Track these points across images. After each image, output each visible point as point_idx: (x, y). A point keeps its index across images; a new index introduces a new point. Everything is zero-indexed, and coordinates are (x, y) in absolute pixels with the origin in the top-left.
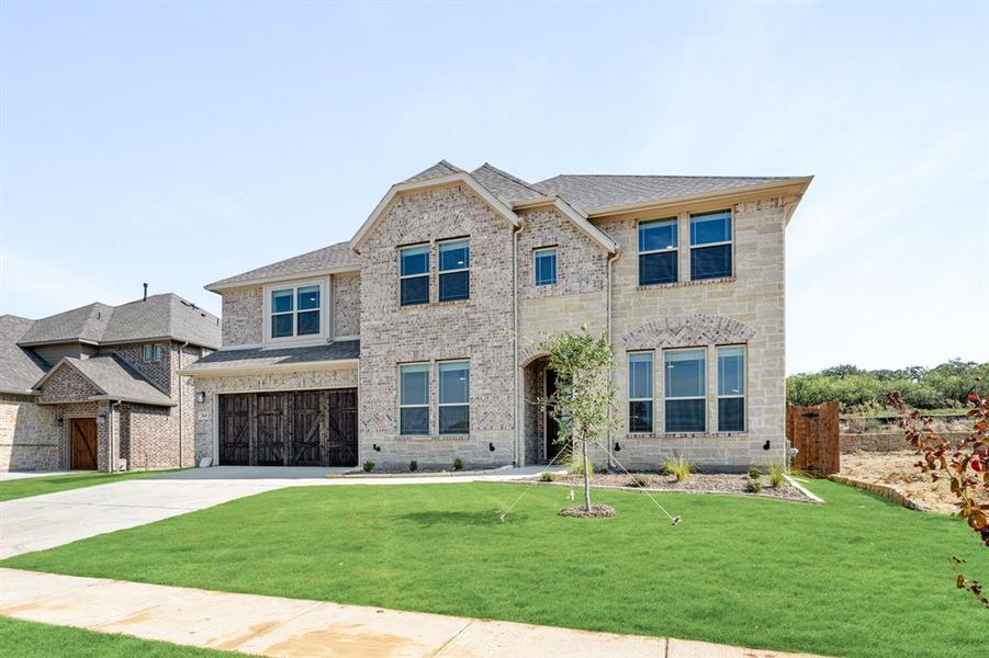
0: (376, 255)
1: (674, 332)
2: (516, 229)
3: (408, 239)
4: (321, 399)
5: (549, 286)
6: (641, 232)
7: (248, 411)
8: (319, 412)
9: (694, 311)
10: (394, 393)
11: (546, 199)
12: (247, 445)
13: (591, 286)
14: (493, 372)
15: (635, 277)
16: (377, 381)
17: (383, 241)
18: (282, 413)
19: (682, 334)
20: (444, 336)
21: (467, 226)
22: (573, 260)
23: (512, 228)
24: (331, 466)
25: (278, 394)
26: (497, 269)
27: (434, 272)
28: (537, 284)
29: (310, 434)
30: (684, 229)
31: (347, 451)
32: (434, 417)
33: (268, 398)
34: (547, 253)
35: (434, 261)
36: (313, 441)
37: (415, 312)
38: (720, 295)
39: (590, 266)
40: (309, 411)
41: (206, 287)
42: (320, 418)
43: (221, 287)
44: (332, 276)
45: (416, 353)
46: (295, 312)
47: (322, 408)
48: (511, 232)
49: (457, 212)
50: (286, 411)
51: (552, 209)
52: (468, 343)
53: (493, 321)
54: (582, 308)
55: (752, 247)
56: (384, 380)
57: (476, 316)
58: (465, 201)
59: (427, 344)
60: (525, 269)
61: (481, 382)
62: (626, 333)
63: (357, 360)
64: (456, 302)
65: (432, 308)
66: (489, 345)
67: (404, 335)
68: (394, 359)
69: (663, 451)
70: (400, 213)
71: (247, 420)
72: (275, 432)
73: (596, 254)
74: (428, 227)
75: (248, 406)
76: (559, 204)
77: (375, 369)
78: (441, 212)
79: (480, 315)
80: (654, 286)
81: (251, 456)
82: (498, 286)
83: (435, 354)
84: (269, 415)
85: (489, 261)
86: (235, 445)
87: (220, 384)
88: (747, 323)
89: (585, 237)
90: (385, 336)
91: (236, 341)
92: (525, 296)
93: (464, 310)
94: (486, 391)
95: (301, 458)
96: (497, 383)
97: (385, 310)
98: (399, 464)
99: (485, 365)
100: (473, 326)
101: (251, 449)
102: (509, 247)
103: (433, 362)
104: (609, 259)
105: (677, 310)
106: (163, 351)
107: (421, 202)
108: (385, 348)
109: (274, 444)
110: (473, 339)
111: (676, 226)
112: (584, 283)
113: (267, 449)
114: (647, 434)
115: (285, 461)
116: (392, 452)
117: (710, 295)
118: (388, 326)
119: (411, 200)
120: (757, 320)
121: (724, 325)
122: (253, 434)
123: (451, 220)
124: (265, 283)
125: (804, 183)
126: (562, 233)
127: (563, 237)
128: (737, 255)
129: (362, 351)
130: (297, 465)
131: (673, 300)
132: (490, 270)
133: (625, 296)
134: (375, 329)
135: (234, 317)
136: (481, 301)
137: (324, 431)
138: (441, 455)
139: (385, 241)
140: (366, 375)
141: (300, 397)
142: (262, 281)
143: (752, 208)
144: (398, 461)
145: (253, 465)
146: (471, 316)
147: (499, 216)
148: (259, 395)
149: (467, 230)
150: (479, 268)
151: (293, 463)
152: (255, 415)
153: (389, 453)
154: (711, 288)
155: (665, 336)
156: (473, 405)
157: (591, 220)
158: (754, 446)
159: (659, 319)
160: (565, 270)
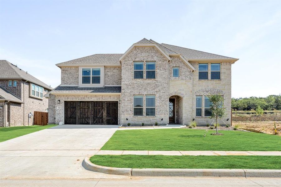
0: (127, 63)
1: (207, 92)
2: (169, 61)
3: (137, 60)
4: (104, 104)
5: (177, 77)
6: (199, 66)
7: (76, 107)
8: (103, 108)
9: (212, 87)
10: (132, 103)
11: (177, 54)
12: (76, 118)
13: (188, 79)
14: (162, 99)
15: (198, 77)
16: (127, 100)
17: (129, 59)
18: (89, 108)
19: (209, 92)
20: (148, 88)
21: (155, 58)
22: (184, 71)
23: (168, 61)
24: (107, 124)
25: (88, 102)
26: (164, 71)
27: (145, 70)
28: (173, 76)
29: (100, 114)
30: (210, 66)
31: (113, 120)
32: (144, 111)
33: (84, 103)
34: (176, 68)
35: (145, 67)
36: (100, 117)
37: (139, 81)
38: (217, 83)
39: (188, 73)
40: (99, 108)
41: (56, 65)
42: (103, 110)
43: (61, 65)
44: (104, 66)
45: (140, 92)
46: (91, 76)
47: (104, 107)
48: (168, 62)
49: (152, 54)
50: (91, 108)
51: (178, 57)
52: (155, 91)
53: (162, 85)
54: (186, 84)
55: (225, 73)
56: (129, 100)
57: (157, 83)
58: (155, 52)
59: (143, 90)
60: (171, 72)
61: (159, 101)
62: (196, 91)
63: (120, 93)
64: (152, 79)
65: (144, 80)
66: (161, 91)
67: (136, 87)
68: (132, 94)
69: (204, 121)
70: (135, 52)
71: (76, 110)
72: (86, 114)
73: (189, 70)
74: (144, 57)
75: (76, 105)
76: (181, 56)
77: (126, 96)
78: (147, 54)
79: (159, 83)
80: (203, 80)
81: (77, 121)
82: (164, 76)
83: (145, 93)
84: (84, 108)
85: (162, 69)
86: (71, 118)
87: (67, 97)
88: (224, 91)
89: (187, 66)
90: (129, 87)
91: (67, 84)
92: (171, 79)
93: (154, 81)
94: (160, 104)
95: (97, 122)
96: (163, 102)
97: (130, 79)
98: (134, 124)
99: (160, 97)
100: (157, 86)
101: (77, 119)
102: (167, 66)
103: (145, 95)
104: (192, 72)
105: (208, 86)
106: (18, 83)
107: (141, 49)
108: (130, 90)
109: (86, 118)
110: (157, 90)
111: (207, 66)
112: (186, 78)
113: (84, 119)
114: (201, 117)
115: (90, 123)
116: (131, 120)
117: (215, 83)
118: (131, 84)
119: (138, 49)
120: (226, 90)
121: (218, 91)
122: (78, 114)
123: (151, 56)
124: (80, 66)
125: (237, 60)
126: (181, 64)
127: (181, 65)
128: (222, 75)
129: (122, 91)
130: (95, 124)
131: (207, 84)
132: (162, 71)
133: (196, 82)
134: (126, 85)
135: (66, 75)
136: (159, 80)
137: (105, 114)
138: (147, 121)
139: (130, 59)
140: (123, 98)
141: (95, 104)
142: (79, 65)
143: (225, 64)
144: (133, 123)
145: (78, 124)
146: (156, 83)
147: (164, 57)
148: (80, 102)
149: (156, 60)
150: (159, 70)
151: (93, 124)
152: (79, 108)
153: (130, 121)
154: (215, 81)
155: (205, 92)
156: (156, 108)
157: (189, 62)
158: (225, 120)
159: (204, 88)
160: (181, 74)
